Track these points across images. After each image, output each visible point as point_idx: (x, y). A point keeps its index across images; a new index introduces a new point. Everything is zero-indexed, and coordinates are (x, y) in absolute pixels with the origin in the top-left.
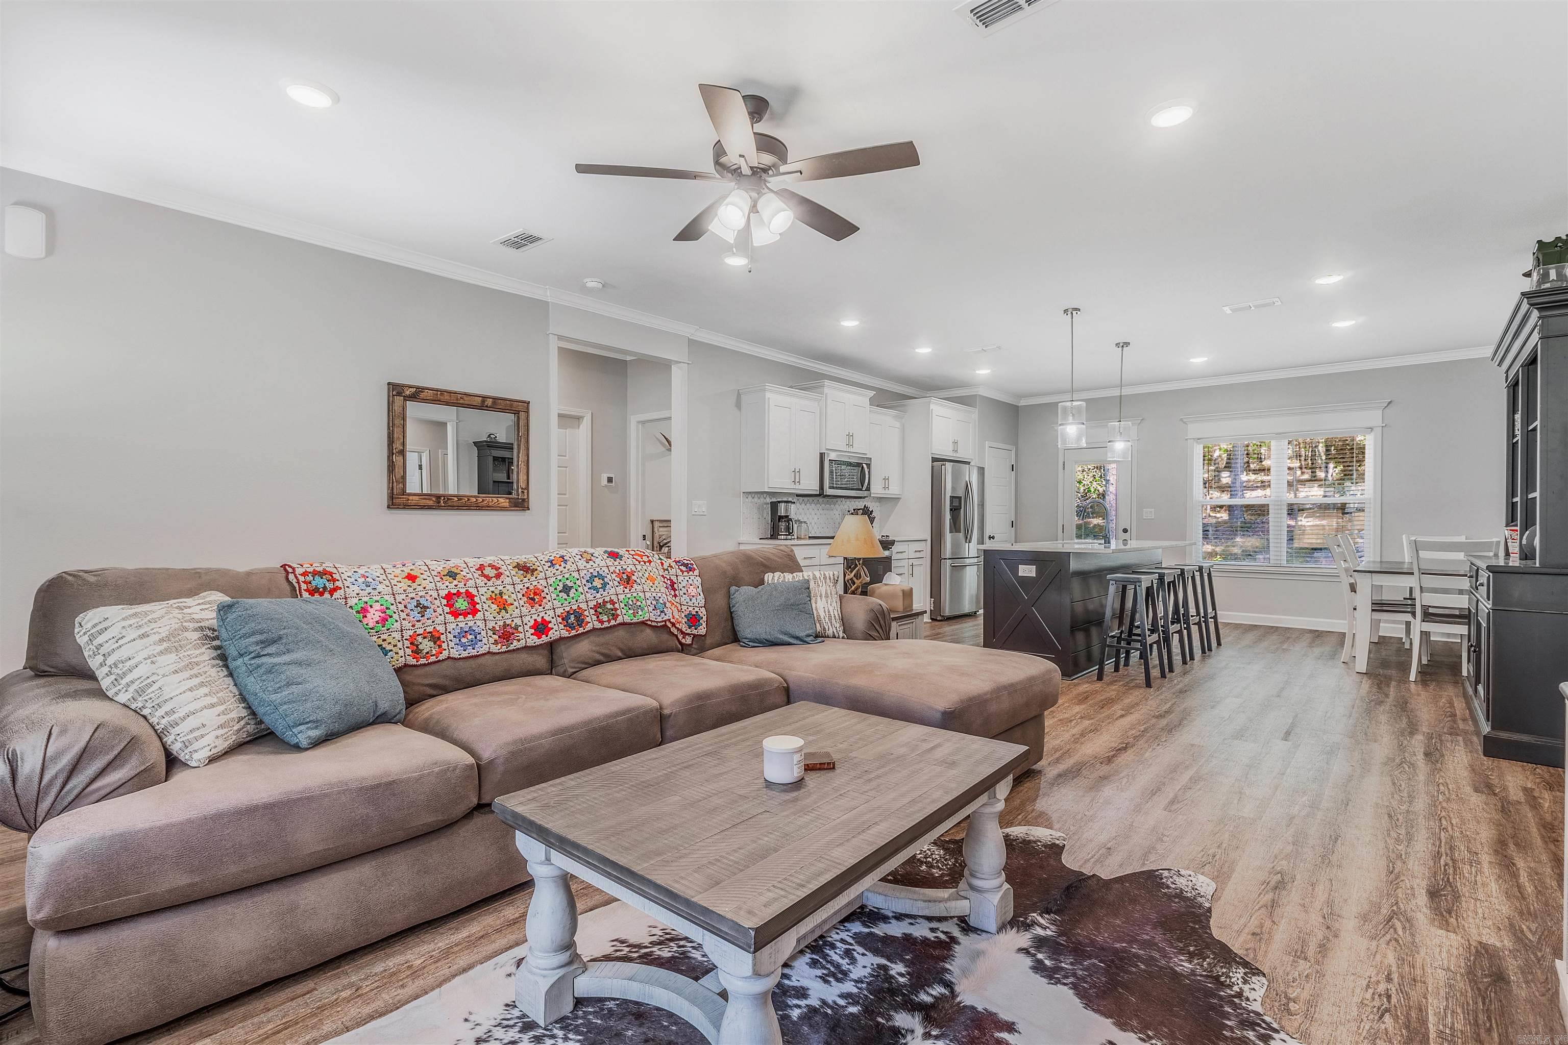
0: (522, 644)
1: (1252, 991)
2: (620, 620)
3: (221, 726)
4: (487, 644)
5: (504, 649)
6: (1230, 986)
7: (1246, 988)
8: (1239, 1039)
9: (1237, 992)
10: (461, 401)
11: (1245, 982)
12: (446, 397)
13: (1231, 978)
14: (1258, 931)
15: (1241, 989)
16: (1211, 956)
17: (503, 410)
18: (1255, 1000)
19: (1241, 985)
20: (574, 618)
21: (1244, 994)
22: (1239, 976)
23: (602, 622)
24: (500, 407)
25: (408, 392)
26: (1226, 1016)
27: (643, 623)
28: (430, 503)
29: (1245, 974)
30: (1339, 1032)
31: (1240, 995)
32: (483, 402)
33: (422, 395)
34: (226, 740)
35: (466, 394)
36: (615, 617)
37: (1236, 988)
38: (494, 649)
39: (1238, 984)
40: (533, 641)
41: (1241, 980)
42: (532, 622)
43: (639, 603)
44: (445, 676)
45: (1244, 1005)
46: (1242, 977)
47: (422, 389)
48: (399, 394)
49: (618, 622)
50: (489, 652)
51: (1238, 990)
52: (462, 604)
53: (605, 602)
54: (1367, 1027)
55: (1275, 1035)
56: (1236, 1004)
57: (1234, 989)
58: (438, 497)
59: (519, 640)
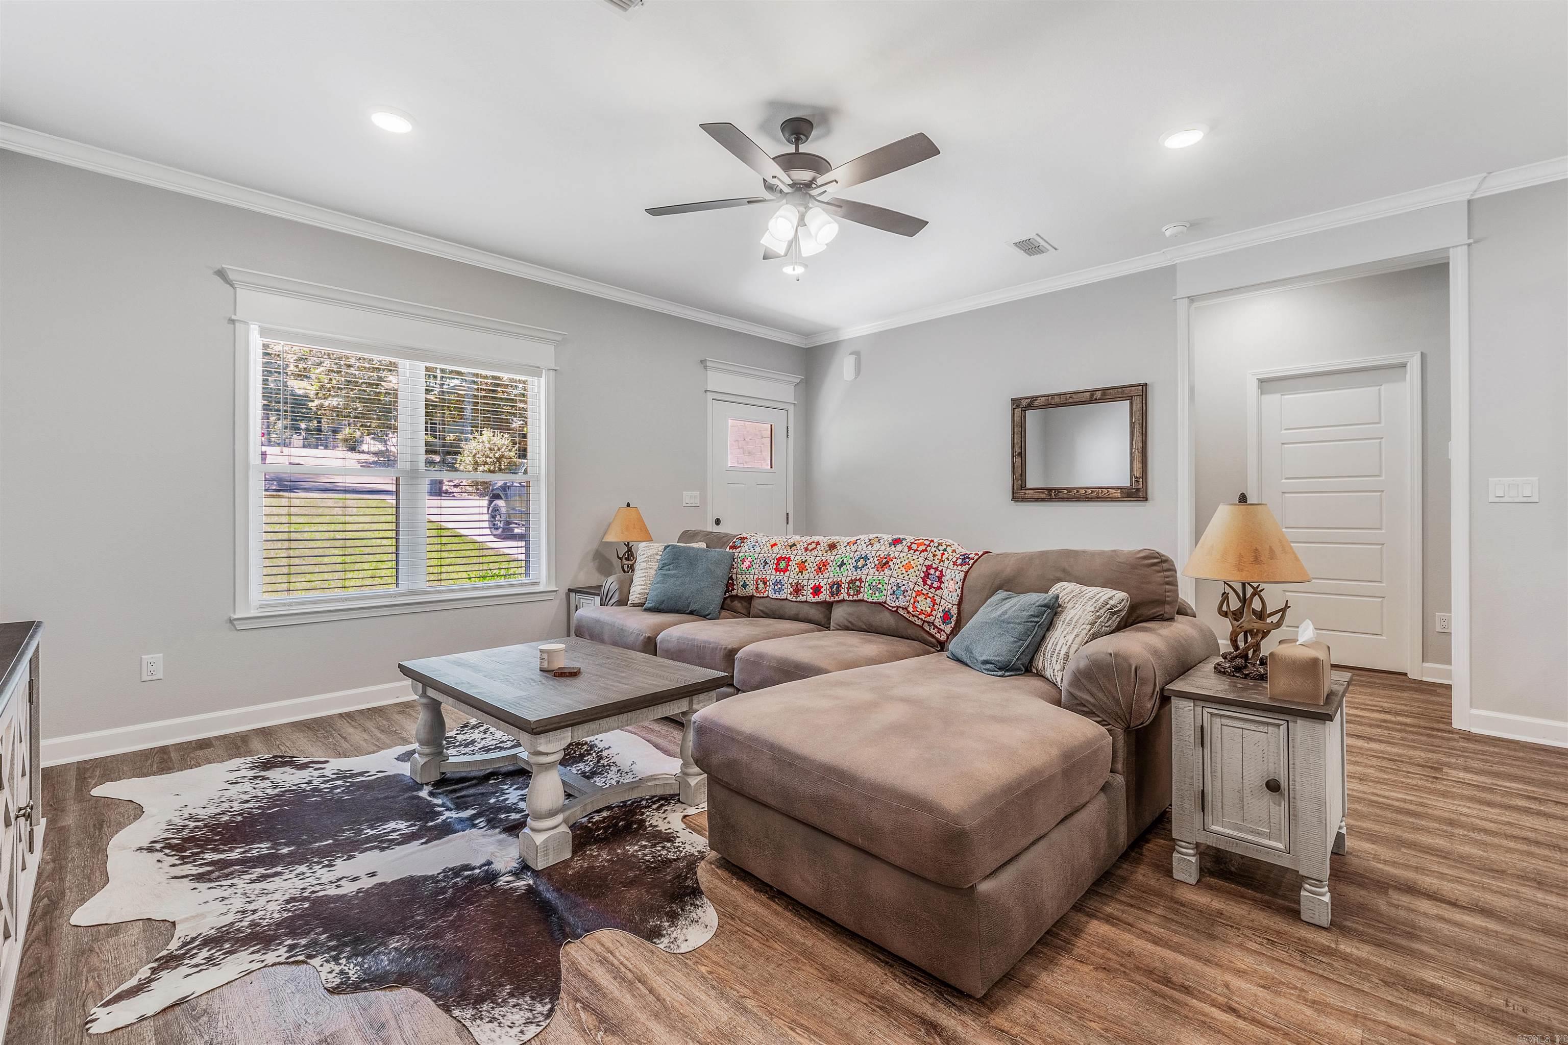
0: (804, 599)
1: (330, 970)
2: (860, 597)
3: (639, 594)
4: (786, 593)
5: (794, 599)
6: (348, 958)
7: (337, 969)
8: (308, 933)
9: (340, 959)
10: (1071, 400)
11: (342, 972)
12: (1057, 400)
13: (356, 965)
14: (384, 1034)
15: (340, 964)
16: (388, 968)
17: (1113, 400)
18: (322, 966)
19: (342, 966)
20: (836, 587)
21: (333, 963)
22: (351, 972)
23: (849, 594)
24: (1111, 397)
25: (1024, 403)
26: (330, 939)
27: (881, 604)
28: (1043, 496)
29: (349, 978)
30: (242, 999)
31: (336, 959)
32: (1092, 396)
33: (1036, 403)
34: (640, 599)
35: (1075, 393)
36: (859, 592)
37: (343, 961)
38: (790, 597)
39: (345, 965)
40: (811, 598)
41: (347, 971)
42: (813, 584)
43: (880, 586)
44: (767, 607)
45: (326, 955)
46: (348, 973)
47: (1034, 398)
48: (1018, 407)
49: (859, 598)
50: (786, 599)
51: (340, 961)
52: (783, 565)
53: (856, 579)
54: (220, 1024)
55: (287, 955)
56: (332, 951)
57: (345, 960)
58: (1050, 490)
59: (803, 596)
